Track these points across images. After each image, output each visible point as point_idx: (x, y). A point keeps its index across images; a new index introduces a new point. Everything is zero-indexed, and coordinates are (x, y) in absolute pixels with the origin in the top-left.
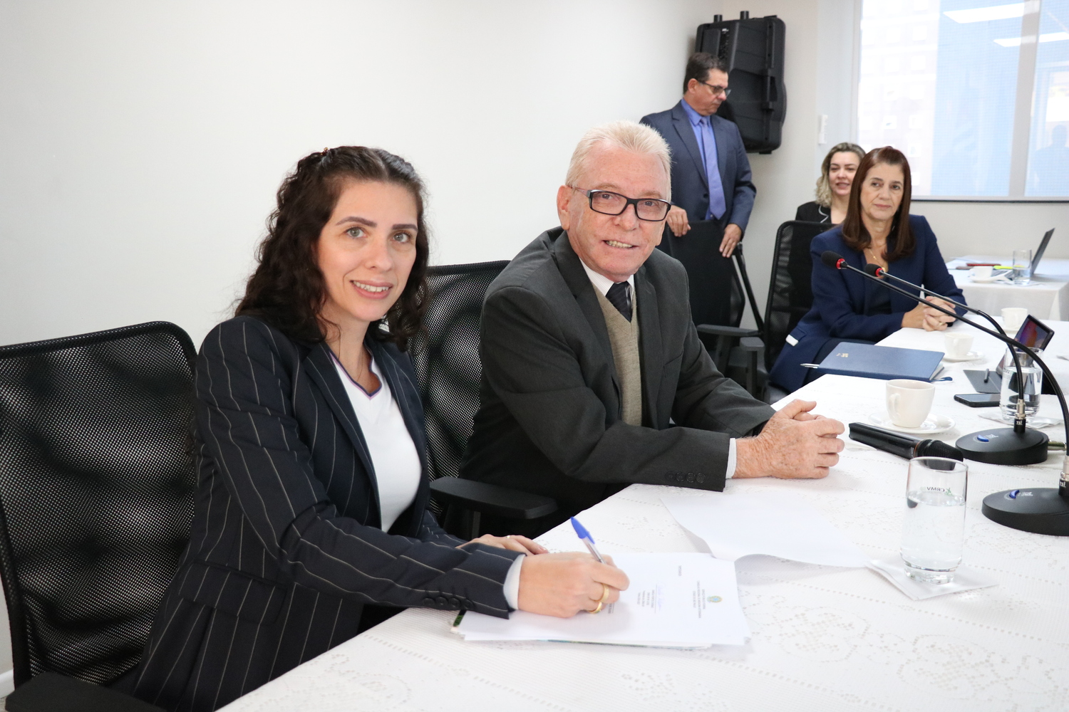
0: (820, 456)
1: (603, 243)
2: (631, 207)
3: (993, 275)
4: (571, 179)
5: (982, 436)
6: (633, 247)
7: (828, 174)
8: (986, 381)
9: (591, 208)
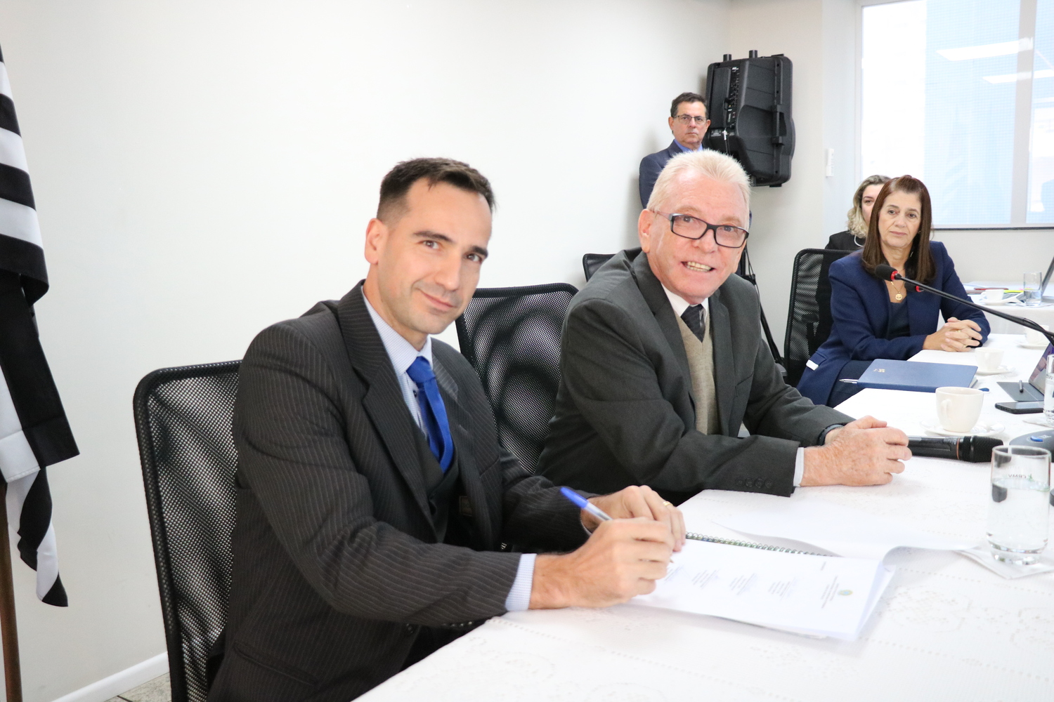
0: (889, 461)
1: (681, 265)
2: (710, 233)
3: (1004, 298)
4: (654, 204)
5: (1036, 437)
6: (712, 269)
7: (861, 207)
8: (1022, 391)
9: (672, 231)
